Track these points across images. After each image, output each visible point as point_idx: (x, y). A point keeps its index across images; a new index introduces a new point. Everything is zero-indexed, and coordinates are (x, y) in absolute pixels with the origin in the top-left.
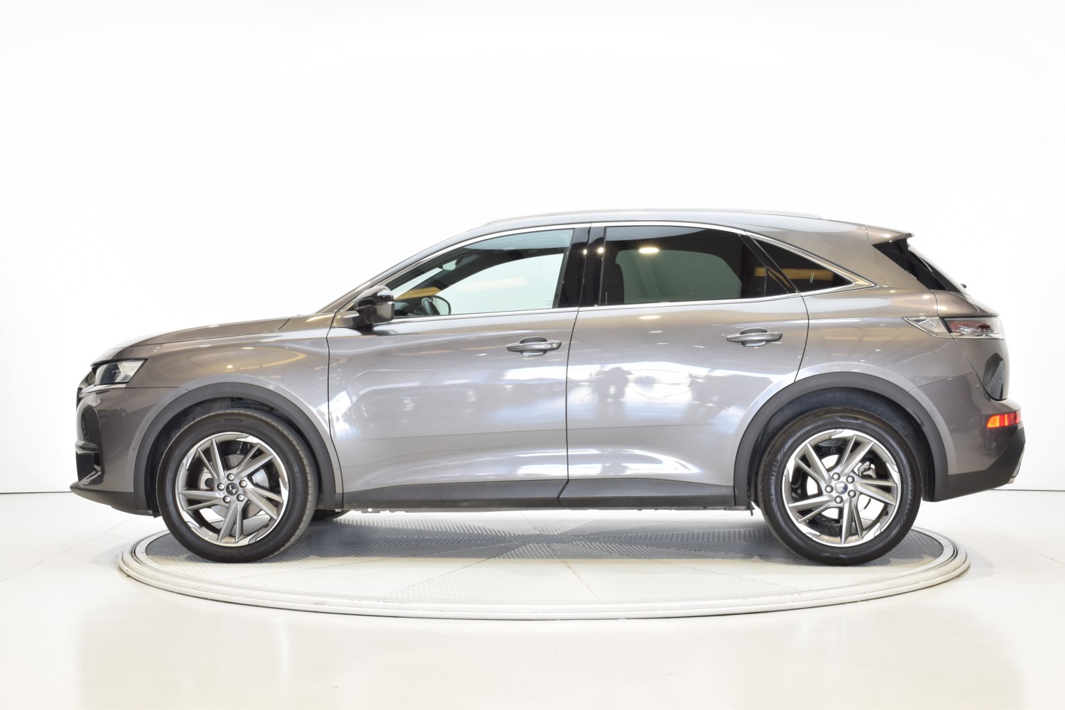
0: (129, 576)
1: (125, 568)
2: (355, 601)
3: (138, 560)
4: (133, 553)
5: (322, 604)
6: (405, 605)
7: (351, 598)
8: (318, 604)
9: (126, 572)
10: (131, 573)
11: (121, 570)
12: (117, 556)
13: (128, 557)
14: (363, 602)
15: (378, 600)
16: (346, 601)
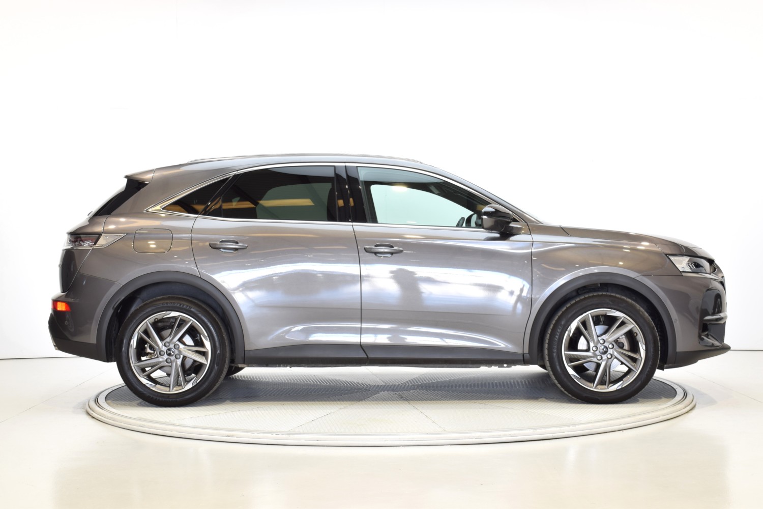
0: (93, 418)
1: (91, 412)
2: (256, 434)
3: (100, 406)
4: (96, 401)
5: (232, 436)
6: (292, 436)
7: (253, 432)
8: (229, 436)
9: (92, 415)
10: (95, 415)
11: (88, 414)
12: (84, 404)
13: (93, 404)
14: (262, 435)
15: (272, 433)
16: (249, 434)
